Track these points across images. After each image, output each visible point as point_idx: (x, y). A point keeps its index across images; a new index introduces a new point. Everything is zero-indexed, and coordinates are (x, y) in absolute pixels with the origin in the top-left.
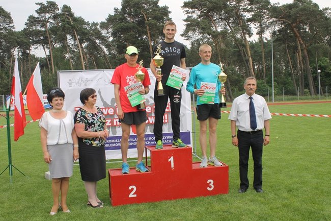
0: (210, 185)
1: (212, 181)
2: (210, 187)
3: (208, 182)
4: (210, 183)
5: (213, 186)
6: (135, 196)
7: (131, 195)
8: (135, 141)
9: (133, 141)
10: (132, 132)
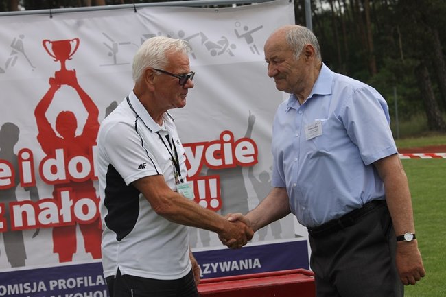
8: (97, 284)
9: (91, 284)
10: (87, 251)
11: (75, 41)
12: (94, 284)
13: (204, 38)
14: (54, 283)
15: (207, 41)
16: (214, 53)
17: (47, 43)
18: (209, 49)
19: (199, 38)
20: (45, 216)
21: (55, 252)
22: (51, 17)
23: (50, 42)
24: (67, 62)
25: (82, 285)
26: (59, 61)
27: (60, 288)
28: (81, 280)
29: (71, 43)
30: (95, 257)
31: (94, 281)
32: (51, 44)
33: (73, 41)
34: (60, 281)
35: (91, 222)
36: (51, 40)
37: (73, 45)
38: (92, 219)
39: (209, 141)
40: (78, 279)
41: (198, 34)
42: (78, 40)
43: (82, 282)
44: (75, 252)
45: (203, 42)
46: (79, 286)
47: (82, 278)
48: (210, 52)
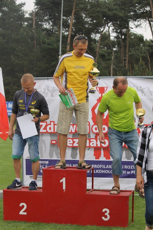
0: (106, 214)
1: (107, 210)
2: (106, 217)
3: (104, 210)
4: (106, 212)
5: (108, 216)
6: (25, 213)
7: (21, 213)
8: (107, 168)
9: (104, 168)
10: (104, 157)
11: (106, 88)
12: (105, 168)
13: (149, 89)
14: (93, 166)
15: (150, 90)
16: (151, 95)
17: (97, 88)
18: (150, 93)
19: (147, 89)
20: (92, 144)
21: (94, 156)
22: (99, 79)
23: (98, 87)
24: (103, 94)
25: (102, 167)
26: (100, 94)
27: (95, 167)
28: (101, 166)
29: (105, 88)
30: (106, 159)
31: (106, 167)
32: (99, 88)
33: (105, 87)
34: (95, 165)
35: (107, 147)
36: (99, 87)
37: (105, 89)
38: (107, 146)
39: (147, 124)
40: (101, 165)
41: (146, 88)
42: (107, 87)
43: (102, 166)
44: (100, 156)
45: (148, 90)
46: (101, 168)
47: (102, 165)
48: (150, 94)
